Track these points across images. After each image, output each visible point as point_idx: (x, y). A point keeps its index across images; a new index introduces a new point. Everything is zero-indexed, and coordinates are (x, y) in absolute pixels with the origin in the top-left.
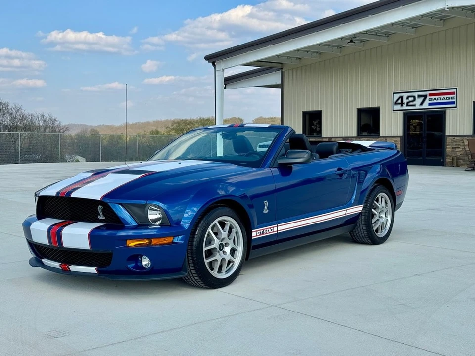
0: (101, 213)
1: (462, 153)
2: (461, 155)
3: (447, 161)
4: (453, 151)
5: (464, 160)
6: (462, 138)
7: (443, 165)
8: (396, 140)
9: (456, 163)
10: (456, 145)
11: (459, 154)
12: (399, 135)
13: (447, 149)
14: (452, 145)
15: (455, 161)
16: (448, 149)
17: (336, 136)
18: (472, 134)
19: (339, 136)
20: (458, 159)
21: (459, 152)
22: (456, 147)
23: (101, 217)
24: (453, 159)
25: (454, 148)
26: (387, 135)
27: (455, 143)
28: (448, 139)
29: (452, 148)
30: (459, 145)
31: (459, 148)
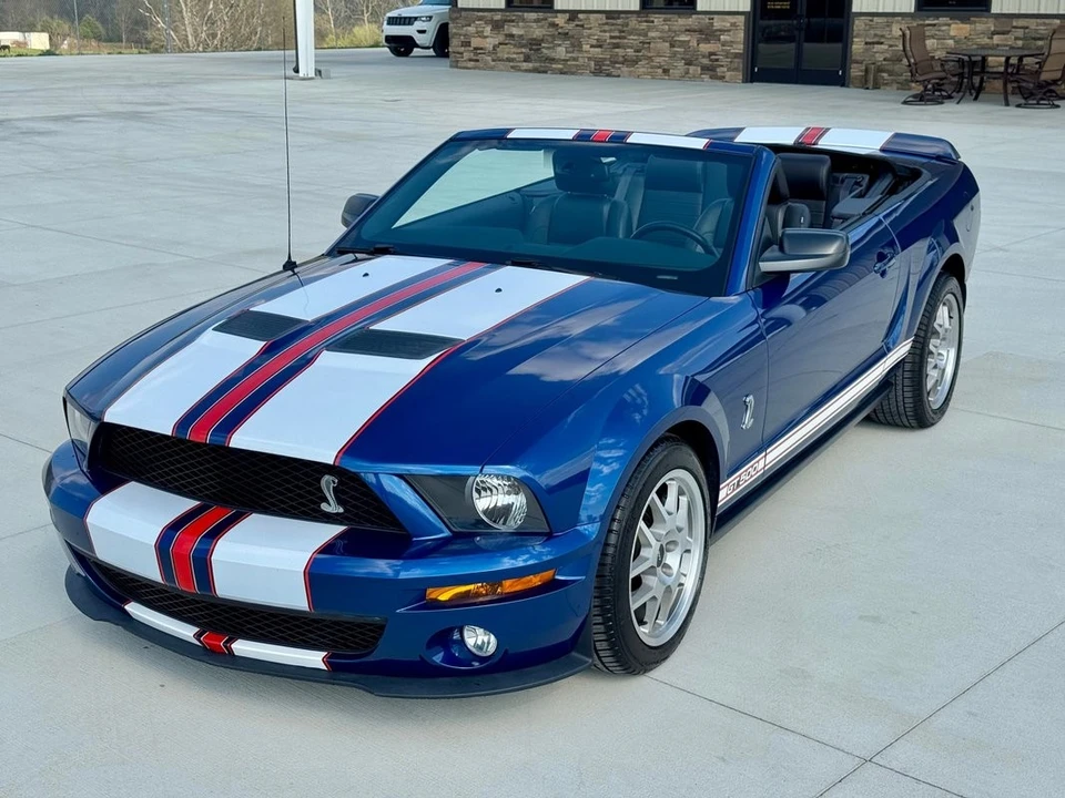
0: (330, 496)
1: (888, 56)
2: (885, 60)
3: (852, 74)
4: (867, 50)
5: (891, 73)
6: (890, 19)
7: (843, 85)
8: (733, 21)
9: (872, 80)
10: (876, 35)
11: (880, 58)
12: (741, 10)
13: (854, 47)
14: (867, 36)
15: (871, 77)
16: (857, 46)
17: (590, 8)
18: (913, 10)
19: (595, 8)
20: (880, 70)
21: (880, 53)
22: (876, 40)
23: (332, 507)
24: (867, 71)
25: (870, 43)
26: (713, 9)
27: (872, 32)
28: (857, 22)
29: (866, 43)
30: (883, 36)
31: (882, 43)
